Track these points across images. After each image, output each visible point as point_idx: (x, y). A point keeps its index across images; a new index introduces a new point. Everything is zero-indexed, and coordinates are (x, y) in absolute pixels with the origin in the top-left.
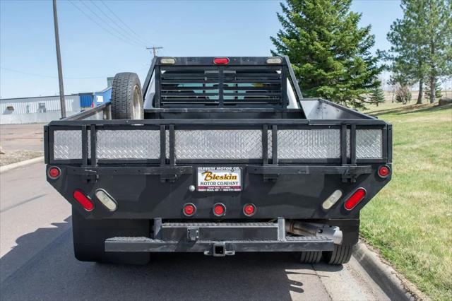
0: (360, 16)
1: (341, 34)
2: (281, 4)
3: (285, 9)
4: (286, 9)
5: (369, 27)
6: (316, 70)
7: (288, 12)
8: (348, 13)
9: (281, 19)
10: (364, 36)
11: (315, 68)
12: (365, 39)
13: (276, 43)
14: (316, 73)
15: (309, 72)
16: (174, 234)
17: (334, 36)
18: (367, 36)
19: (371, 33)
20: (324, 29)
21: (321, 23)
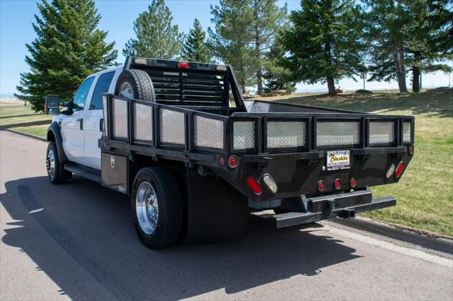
0: (107, 33)
1: (93, 47)
2: (35, 16)
3: (39, 21)
4: (41, 20)
5: (114, 43)
6: (72, 76)
7: (42, 23)
8: (95, 30)
9: (36, 29)
10: (110, 49)
11: (71, 74)
12: (110, 52)
13: (31, 50)
14: (71, 79)
15: (66, 77)
16: (319, 206)
17: (86, 48)
18: (112, 51)
19: (115, 48)
20: (78, 42)
21: (74, 36)
